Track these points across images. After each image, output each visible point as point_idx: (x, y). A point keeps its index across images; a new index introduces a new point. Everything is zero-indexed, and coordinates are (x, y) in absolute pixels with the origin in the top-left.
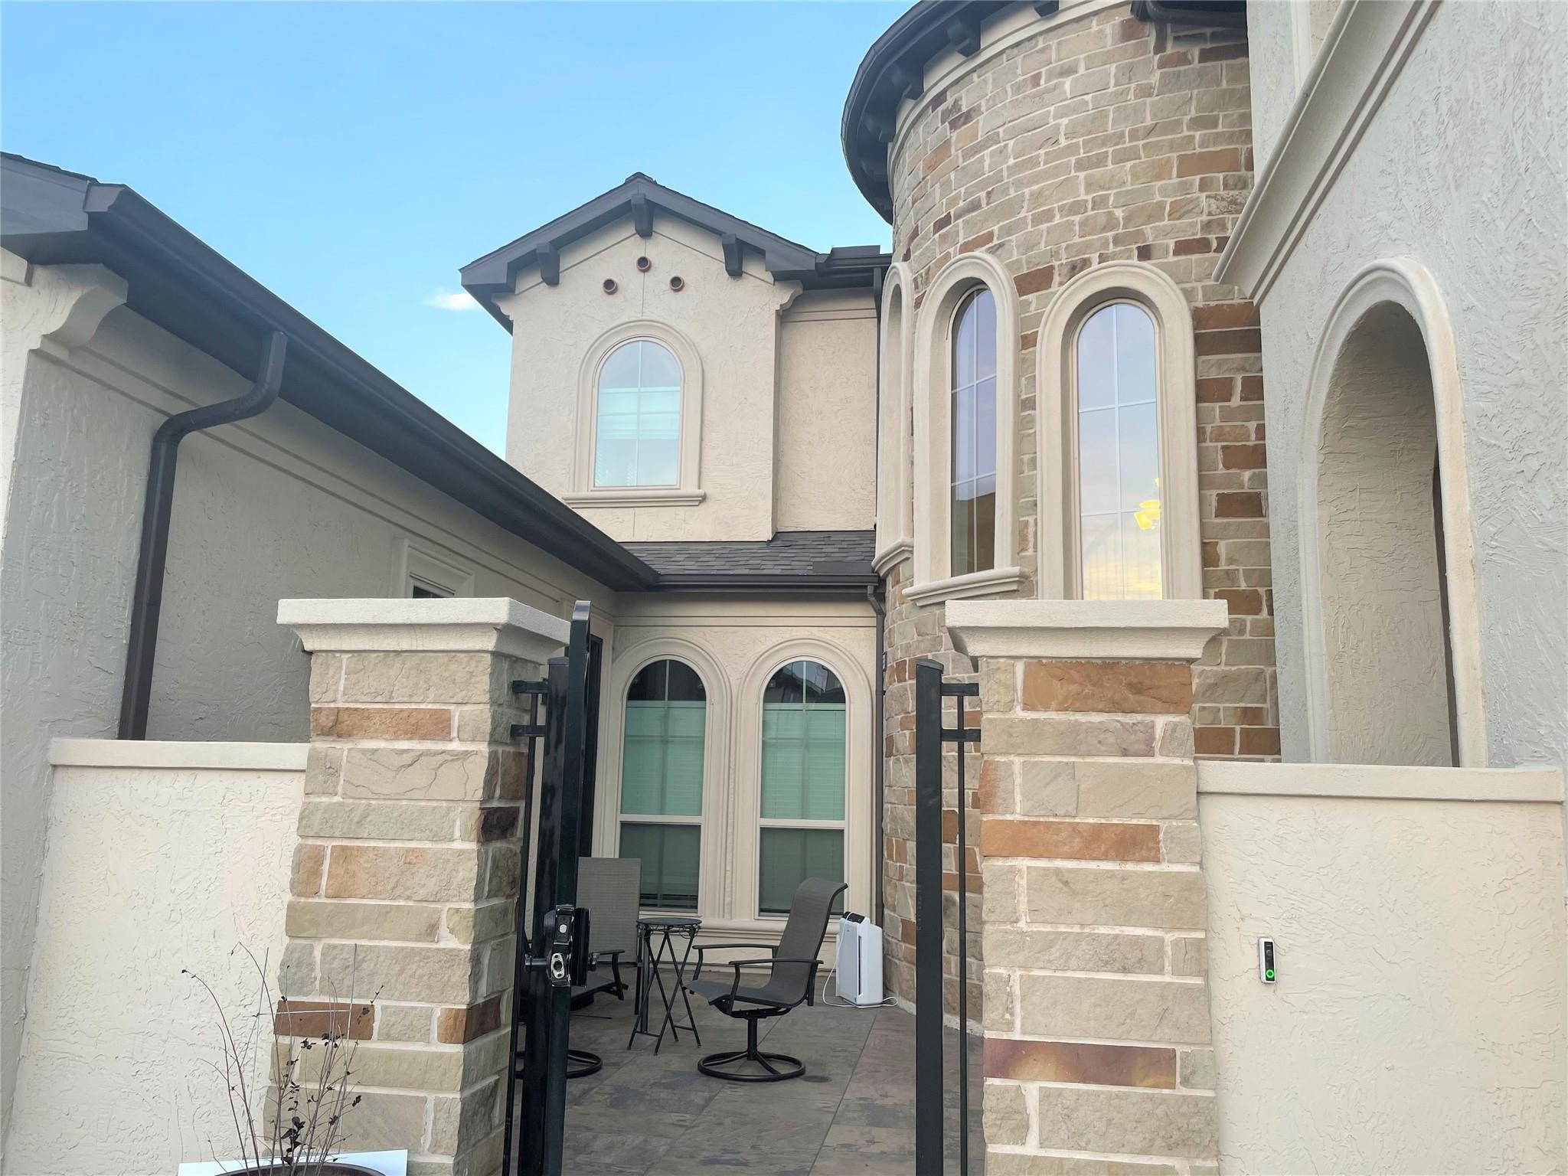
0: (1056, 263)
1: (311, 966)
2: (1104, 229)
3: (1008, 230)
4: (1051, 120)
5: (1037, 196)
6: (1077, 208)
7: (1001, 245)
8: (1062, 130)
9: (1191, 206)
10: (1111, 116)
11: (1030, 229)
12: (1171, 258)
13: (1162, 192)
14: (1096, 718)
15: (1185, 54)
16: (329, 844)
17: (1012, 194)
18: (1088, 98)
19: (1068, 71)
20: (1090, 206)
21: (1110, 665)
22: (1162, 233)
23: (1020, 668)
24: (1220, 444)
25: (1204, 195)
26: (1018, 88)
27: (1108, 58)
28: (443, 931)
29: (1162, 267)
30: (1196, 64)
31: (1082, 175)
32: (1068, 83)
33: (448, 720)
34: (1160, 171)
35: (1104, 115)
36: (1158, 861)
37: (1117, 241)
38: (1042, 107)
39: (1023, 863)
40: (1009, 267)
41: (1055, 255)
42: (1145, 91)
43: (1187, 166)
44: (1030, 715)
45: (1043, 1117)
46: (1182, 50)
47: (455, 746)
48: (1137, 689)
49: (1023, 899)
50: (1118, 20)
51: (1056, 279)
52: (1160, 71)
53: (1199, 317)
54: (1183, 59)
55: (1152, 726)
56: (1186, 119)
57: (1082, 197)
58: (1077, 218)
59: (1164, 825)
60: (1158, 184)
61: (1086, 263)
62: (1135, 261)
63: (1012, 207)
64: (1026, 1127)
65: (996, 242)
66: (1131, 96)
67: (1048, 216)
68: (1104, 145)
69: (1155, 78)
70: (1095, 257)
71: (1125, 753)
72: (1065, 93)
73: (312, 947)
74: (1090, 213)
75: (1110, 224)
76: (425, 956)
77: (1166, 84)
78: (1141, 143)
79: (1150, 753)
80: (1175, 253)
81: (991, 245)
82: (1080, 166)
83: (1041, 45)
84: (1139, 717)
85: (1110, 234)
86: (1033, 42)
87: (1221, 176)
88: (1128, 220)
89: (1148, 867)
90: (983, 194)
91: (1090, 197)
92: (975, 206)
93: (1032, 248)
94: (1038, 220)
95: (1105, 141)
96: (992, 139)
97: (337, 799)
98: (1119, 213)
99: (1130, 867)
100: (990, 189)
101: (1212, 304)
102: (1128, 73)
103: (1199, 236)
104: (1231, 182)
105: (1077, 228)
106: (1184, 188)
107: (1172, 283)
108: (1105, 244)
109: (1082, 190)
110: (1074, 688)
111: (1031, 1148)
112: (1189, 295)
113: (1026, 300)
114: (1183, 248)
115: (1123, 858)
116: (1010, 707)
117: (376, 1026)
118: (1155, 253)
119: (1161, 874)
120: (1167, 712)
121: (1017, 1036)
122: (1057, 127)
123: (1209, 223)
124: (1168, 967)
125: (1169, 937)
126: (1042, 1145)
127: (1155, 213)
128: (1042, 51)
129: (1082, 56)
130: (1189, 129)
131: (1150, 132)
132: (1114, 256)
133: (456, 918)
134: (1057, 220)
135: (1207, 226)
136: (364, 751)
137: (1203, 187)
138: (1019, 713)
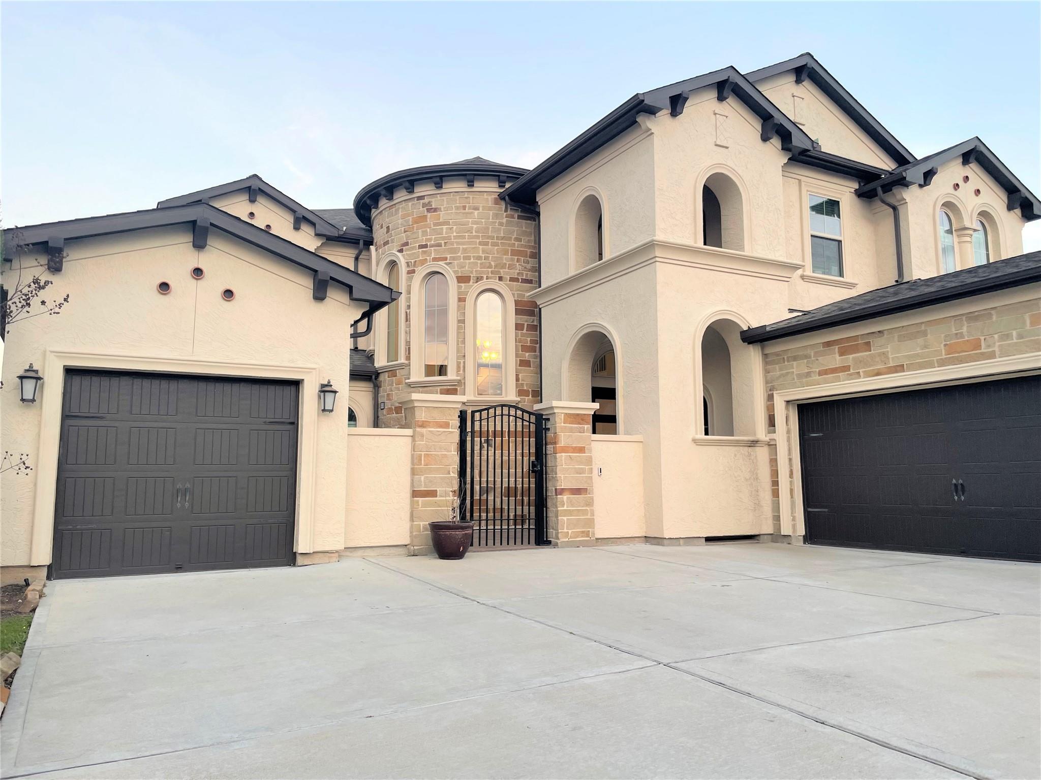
0: (472, 275)
1: (421, 481)
2: (488, 268)
3: (454, 258)
4: (470, 224)
5: (465, 250)
6: (479, 258)
7: (450, 263)
8: (474, 229)
9: (514, 266)
10: (490, 230)
11: (462, 260)
12: (508, 282)
13: (506, 259)
14: (576, 425)
15: (513, 215)
16: (423, 453)
17: (455, 246)
18: (483, 220)
19: (476, 209)
20: (483, 258)
21: (578, 415)
22: (506, 273)
23: (563, 415)
24: (521, 344)
25: (518, 264)
26: (457, 208)
27: (490, 209)
28: (451, 472)
29: (506, 284)
30: (516, 219)
31: (481, 247)
32: (476, 212)
33: (449, 424)
34: (506, 253)
35: (488, 228)
36: (585, 453)
37: (492, 272)
38: (467, 218)
39: (563, 454)
40: (455, 272)
41: (472, 272)
42: (501, 224)
43: (514, 253)
44: (564, 425)
45: (567, 502)
46: (513, 213)
47: (450, 430)
48: (582, 420)
49: (563, 461)
50: (493, 197)
51: (472, 281)
52: (506, 219)
53: (517, 303)
54: (513, 217)
55: (584, 427)
56: (513, 237)
57: (481, 255)
58: (479, 261)
59: (586, 446)
60: (505, 257)
61: (482, 278)
62: (497, 281)
63: (455, 251)
64: (564, 504)
65: (448, 261)
66: (497, 224)
67: (468, 258)
68: (488, 239)
69: (504, 220)
70: (485, 277)
71: (580, 433)
72: (475, 216)
73: (421, 477)
74: (483, 261)
75: (490, 267)
76: (448, 478)
77: (508, 223)
78: (500, 241)
79: (584, 433)
80: (510, 281)
81: (446, 262)
82: (480, 243)
83: (466, 196)
84: (582, 426)
85: (490, 270)
86: (463, 193)
87: (523, 258)
88: (496, 266)
89: (584, 454)
90: (443, 242)
91: (483, 255)
92: (439, 245)
93: (463, 267)
94: (465, 258)
95: (488, 237)
96: (446, 223)
97: (424, 442)
98: (493, 263)
99: (581, 454)
100: (446, 241)
101: (519, 299)
102: (496, 216)
103: (516, 277)
104: (525, 261)
105: (479, 265)
106: (512, 260)
107: (509, 291)
108: (488, 273)
109: (481, 252)
110: (571, 419)
111: (565, 508)
112: (513, 295)
113: (461, 286)
114: (512, 279)
115: (579, 453)
116: (561, 423)
117: (438, 494)
118: (503, 279)
119: (586, 456)
120: (587, 425)
121: (563, 487)
122: (472, 227)
123: (519, 273)
124: (586, 473)
125: (587, 467)
126: (567, 507)
127: (503, 267)
128: (466, 198)
129: (481, 205)
130: (514, 241)
131: (503, 238)
132: (491, 278)
133: (454, 470)
134: (472, 260)
135: (518, 274)
136: (429, 431)
137: (518, 261)
138: (563, 424)
